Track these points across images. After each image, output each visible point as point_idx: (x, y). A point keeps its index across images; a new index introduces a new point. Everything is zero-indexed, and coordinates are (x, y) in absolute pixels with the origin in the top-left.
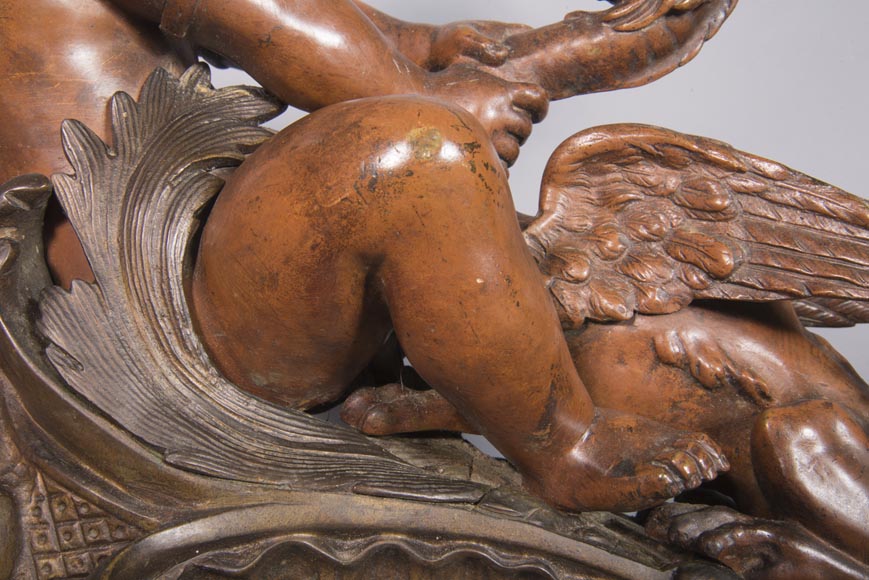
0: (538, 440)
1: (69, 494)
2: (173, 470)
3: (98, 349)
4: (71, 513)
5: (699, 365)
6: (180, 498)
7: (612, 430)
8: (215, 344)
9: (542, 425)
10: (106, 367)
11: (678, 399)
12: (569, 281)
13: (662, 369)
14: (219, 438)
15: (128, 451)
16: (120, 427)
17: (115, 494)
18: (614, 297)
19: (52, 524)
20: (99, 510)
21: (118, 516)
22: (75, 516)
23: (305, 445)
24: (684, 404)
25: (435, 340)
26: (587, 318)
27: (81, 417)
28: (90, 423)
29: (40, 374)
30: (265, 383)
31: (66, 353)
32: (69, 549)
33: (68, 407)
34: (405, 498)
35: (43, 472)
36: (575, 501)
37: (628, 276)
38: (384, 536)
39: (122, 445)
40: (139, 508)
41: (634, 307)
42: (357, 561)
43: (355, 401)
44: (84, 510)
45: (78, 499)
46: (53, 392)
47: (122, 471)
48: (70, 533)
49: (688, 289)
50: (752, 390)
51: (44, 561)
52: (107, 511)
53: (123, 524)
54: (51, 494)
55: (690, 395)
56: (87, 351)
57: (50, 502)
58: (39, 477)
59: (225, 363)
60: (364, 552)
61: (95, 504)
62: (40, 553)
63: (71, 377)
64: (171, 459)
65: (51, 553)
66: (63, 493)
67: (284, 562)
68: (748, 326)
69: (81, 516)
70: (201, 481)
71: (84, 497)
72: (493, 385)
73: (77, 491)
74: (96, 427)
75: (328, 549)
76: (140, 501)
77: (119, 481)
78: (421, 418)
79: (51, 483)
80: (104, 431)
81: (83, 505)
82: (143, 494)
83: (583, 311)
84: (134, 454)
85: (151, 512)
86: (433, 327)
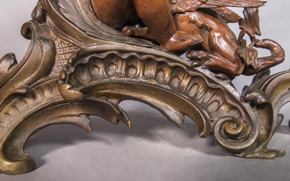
0: (165, 34)
1: (66, 42)
2: (88, 36)
3: (71, 9)
4: (66, 46)
5: (198, 22)
6: (89, 42)
7: (180, 34)
8: (96, 11)
9: (166, 30)
10: (73, 13)
11: (193, 31)
12: (172, 4)
13: (190, 24)
14: (97, 31)
15: (78, 32)
16: (76, 26)
17: (75, 41)
18: (181, 7)
19: (62, 48)
20: (72, 45)
21: (76, 46)
22: (67, 46)
23: (115, 35)
24: (195, 32)
25: (145, 7)
26: (175, 12)
27: (68, 24)
28: (70, 25)
29: (59, 14)
30: (106, 21)
31: (64, 10)
32: (66, 53)
33: (65, 21)
34: (137, 45)
35: (60, 37)
36: (172, 49)
37: (184, 3)
38: (132, 53)
39: (77, 30)
40: (80, 44)
41: (185, 9)
42: (127, 58)
43: (125, 28)
44: (69, 45)
45: (68, 43)
46: (62, 18)
47: (77, 37)
48: (66, 50)
49: (197, 6)
50: (209, 28)
51: (61, 56)
52: (74, 45)
53: (77, 48)
54: (62, 42)
55: (196, 30)
56: (69, 10)
57: (61, 43)
58: (59, 39)
59: (98, 16)
60: (128, 56)
61: (71, 43)
62: (60, 54)
63: (65, 15)
64: (88, 33)
65: (62, 54)
66: (64, 42)
67: (111, 59)
68: (209, 16)
69: (68, 46)
70: (94, 39)
71: (69, 42)
72: (157, 19)
73: (67, 41)
74: (71, 26)
75: (121, 55)
76: (81, 43)
77: (76, 39)
78: (139, 33)
79: (61, 39)
80: (73, 27)
81: (69, 44)
82: (81, 41)
83: (174, 10)
84: (80, 32)
85: (83, 45)
86: (145, 4)
